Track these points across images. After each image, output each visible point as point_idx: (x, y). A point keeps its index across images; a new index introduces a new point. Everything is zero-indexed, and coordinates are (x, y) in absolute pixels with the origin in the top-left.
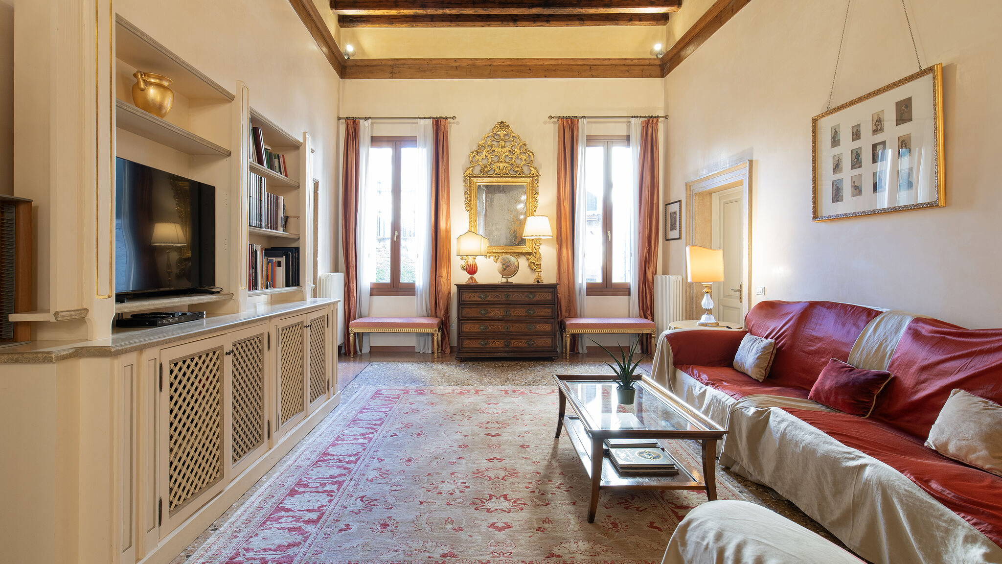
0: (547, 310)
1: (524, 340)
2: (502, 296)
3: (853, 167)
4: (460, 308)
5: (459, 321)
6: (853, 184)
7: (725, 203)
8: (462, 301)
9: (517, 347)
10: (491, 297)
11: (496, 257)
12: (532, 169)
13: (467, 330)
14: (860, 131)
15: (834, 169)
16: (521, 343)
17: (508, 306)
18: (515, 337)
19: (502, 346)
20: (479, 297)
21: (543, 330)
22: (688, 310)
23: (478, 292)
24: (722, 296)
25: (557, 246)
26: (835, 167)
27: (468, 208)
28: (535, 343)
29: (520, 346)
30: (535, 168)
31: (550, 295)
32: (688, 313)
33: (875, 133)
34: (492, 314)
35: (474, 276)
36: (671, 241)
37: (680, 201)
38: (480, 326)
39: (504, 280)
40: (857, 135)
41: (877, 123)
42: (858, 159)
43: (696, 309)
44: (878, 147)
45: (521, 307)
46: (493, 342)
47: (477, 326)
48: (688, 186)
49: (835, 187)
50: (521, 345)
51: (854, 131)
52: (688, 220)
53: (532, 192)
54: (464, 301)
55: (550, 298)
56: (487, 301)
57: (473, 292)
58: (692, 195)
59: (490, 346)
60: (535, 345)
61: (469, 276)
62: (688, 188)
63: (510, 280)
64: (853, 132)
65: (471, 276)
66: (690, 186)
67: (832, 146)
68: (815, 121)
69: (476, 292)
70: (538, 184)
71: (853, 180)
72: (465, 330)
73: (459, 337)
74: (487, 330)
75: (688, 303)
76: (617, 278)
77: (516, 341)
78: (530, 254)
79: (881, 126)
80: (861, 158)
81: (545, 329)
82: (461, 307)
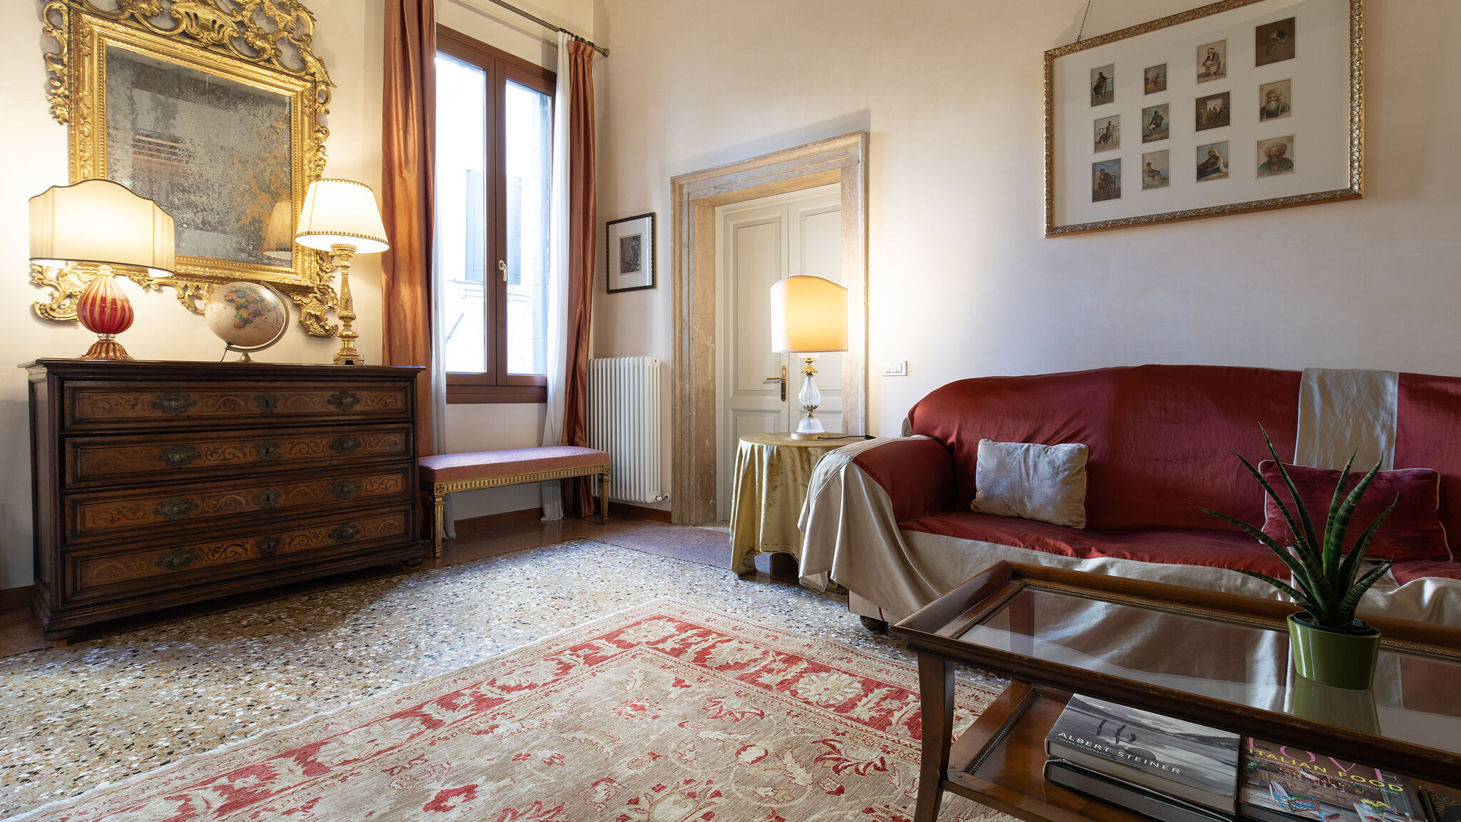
0: (392, 437)
1: (324, 530)
2: (247, 403)
3: (1146, 138)
4: (68, 448)
5: (63, 495)
6: (1145, 167)
7: (737, 228)
8: (74, 421)
9: (304, 552)
10: (203, 405)
11: (186, 287)
12: (309, 59)
13: (102, 524)
14: (1165, 76)
15: (1096, 143)
16: (317, 536)
17: (270, 432)
18: (295, 523)
19: (251, 555)
20: (154, 406)
21: (380, 491)
22: (678, 422)
23: (151, 390)
24: (731, 394)
25: (384, 277)
26: (1098, 139)
27: (64, 112)
28: (358, 532)
29: (313, 546)
30: (320, 60)
31: (400, 396)
32: (678, 427)
33: (1203, 79)
34: (213, 461)
35: (119, 338)
36: (620, 295)
37: (653, 215)
38: (162, 505)
39: (234, 357)
40: (1156, 83)
41: (1209, 63)
42: (1158, 125)
43: (696, 419)
44: (1208, 102)
45: (315, 433)
46: (216, 551)
47: (149, 505)
48: (677, 185)
49: (1098, 174)
50: (315, 543)
51: (1151, 76)
52: (677, 249)
53: (312, 125)
54: (83, 421)
55: (399, 405)
56: (189, 418)
57: (127, 390)
58: (685, 204)
59: (204, 564)
60: (357, 537)
61: (94, 337)
62: (677, 188)
63: (258, 357)
64: (1146, 79)
65: (103, 336)
66: (681, 187)
67: (1092, 102)
68: (1050, 57)
69: (143, 390)
70: (328, 106)
71: (1147, 161)
72: (89, 524)
73: (64, 553)
74: (192, 515)
75: (678, 408)
76: (519, 363)
77: (297, 533)
78: (305, 291)
79: (1218, 67)
80: (1167, 124)
81: (387, 488)
82: (75, 446)
